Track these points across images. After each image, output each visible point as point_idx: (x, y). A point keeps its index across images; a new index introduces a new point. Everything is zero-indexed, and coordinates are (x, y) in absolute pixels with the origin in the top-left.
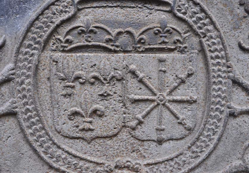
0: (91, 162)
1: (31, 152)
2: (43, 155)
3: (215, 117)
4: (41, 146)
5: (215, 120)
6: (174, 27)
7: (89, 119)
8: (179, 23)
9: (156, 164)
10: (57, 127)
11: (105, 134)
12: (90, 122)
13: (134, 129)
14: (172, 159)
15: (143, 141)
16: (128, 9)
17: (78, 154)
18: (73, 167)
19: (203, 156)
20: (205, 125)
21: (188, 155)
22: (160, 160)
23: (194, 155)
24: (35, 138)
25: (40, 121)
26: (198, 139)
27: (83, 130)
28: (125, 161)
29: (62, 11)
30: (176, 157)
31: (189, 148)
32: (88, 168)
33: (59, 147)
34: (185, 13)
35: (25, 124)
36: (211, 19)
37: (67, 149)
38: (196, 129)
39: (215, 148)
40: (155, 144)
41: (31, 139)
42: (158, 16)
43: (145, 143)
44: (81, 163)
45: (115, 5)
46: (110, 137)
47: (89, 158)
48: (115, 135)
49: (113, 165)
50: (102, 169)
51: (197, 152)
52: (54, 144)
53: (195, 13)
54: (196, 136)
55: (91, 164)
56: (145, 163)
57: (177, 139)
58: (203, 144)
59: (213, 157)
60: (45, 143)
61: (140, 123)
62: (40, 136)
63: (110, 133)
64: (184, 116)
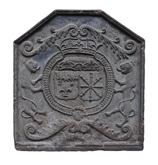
0: (67, 107)
1: (47, 104)
2: (51, 105)
3: (109, 93)
4: (50, 102)
5: (109, 94)
6: (95, 63)
7: (67, 93)
8: (97, 61)
9: (89, 109)
10: (56, 95)
11: (72, 98)
12: (67, 94)
13: (82, 97)
14: (94, 107)
15: (85, 101)
16: (80, 57)
17: (63, 105)
18: (61, 109)
19: (105, 106)
20: (106, 96)
21: (100, 106)
22: (90, 107)
23: (102, 106)
24: (48, 99)
25: (50, 93)
26: (103, 100)
27: (65, 96)
28: (78, 108)
29: (58, 57)
30: (96, 106)
31: (100, 103)
32: (66, 110)
33: (56, 102)
34: (99, 58)
35: (45, 94)
36: (107, 60)
37: (59, 103)
38: (103, 97)
39: (109, 103)
40: (89, 102)
41: (47, 99)
42: (90, 59)
43: (85, 102)
44: (64, 108)
45: (76, 55)
46: (74, 99)
47: (66, 106)
48: (75, 99)
49: (74, 109)
50: (71, 110)
51: (103, 105)
52: (55, 101)
53: (102, 58)
54: (103, 99)
55: (67, 108)
56: (85, 108)
57: (96, 100)
58: (105, 102)
59: (109, 107)
60: (52, 101)
61: (84, 95)
62: (50, 98)
63: (74, 98)
64: (99, 93)
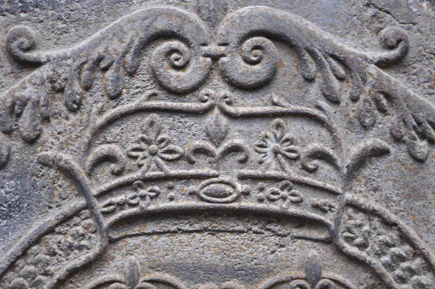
6: (340, 277)
8: (351, 267)
16: (228, 236)
29: (71, 247)
34: (363, 246)
36: (426, 258)
42: (299, 252)
45: (197, 226)
53: (388, 245)
